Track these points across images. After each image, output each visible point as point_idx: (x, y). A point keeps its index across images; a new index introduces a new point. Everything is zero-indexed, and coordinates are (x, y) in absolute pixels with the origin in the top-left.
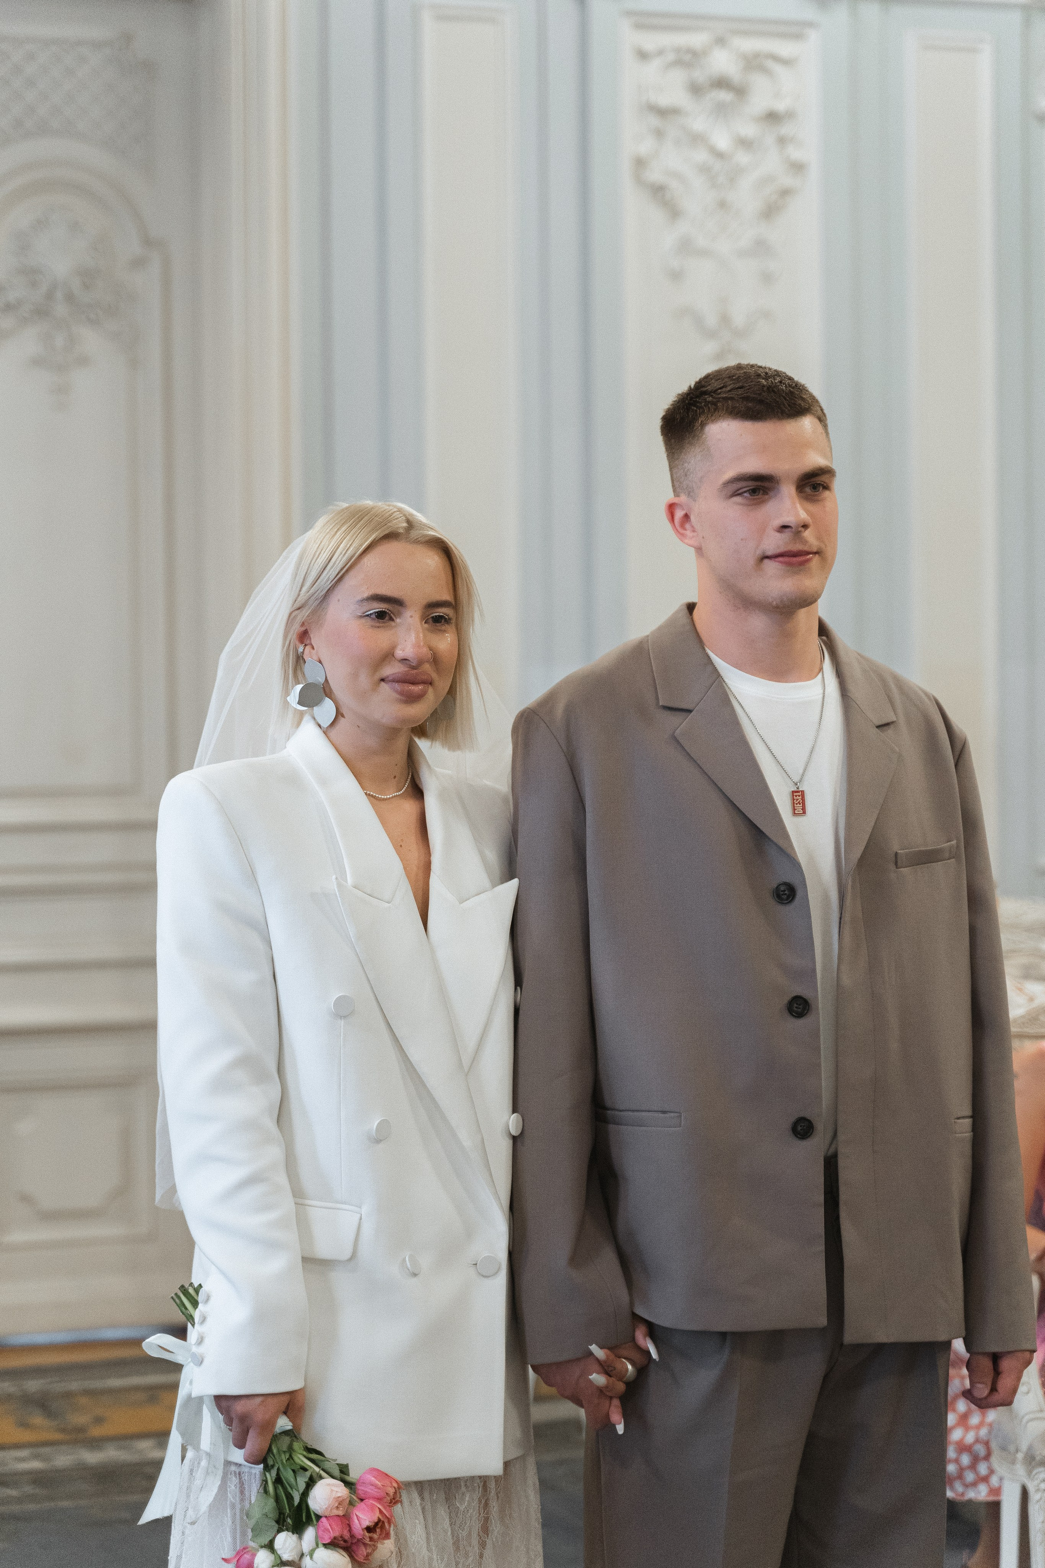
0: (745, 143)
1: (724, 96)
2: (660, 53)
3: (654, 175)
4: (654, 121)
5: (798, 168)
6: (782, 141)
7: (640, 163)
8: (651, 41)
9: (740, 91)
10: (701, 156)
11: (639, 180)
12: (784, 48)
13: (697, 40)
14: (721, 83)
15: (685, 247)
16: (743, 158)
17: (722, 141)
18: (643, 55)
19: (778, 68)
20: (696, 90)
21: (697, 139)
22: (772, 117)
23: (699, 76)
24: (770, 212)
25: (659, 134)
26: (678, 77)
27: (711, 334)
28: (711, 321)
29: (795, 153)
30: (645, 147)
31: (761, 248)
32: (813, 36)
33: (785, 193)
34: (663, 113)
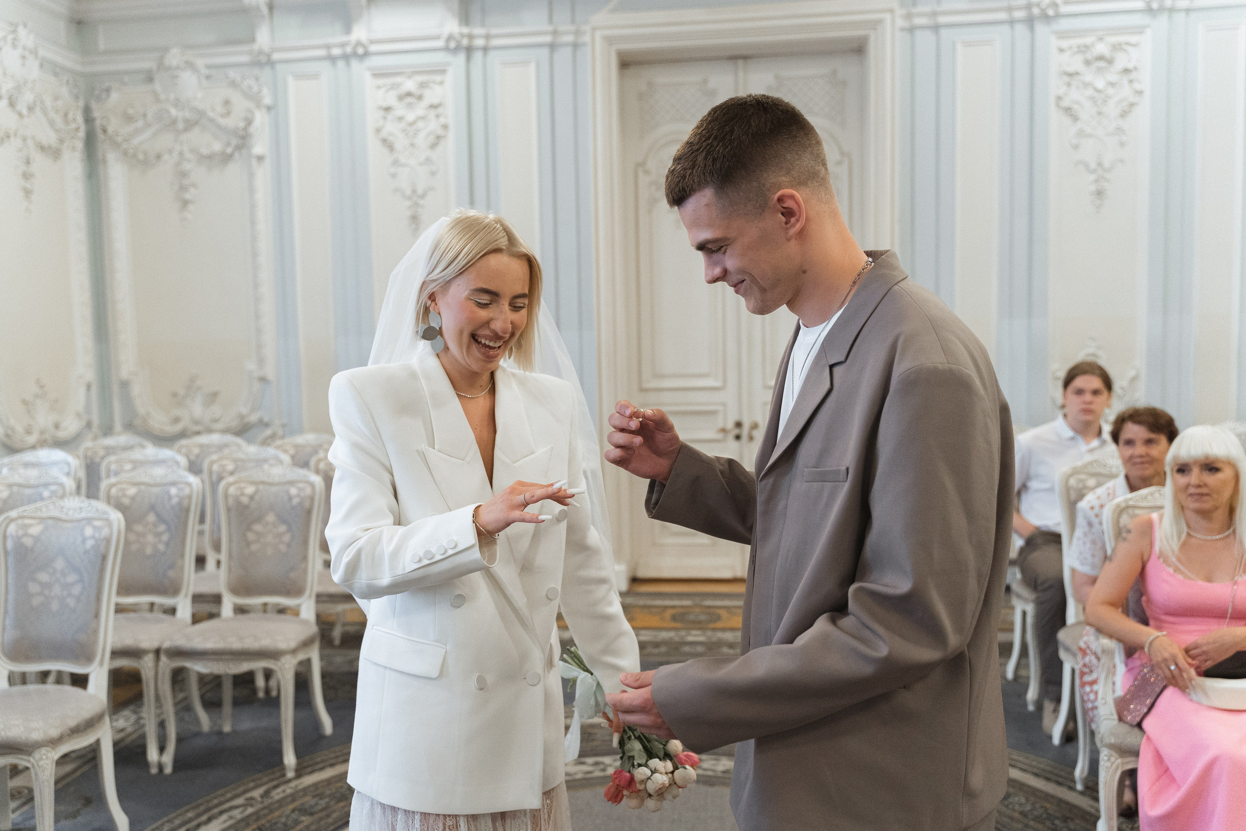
0: (1112, 84)
1: (1102, 64)
2: (1070, 48)
3: (1066, 103)
4: (1066, 79)
5: (1140, 93)
6: (1131, 81)
7: (1059, 98)
8: (1065, 44)
9: (1110, 61)
10: (1090, 92)
11: (1058, 105)
12: (1133, 39)
13: (1088, 40)
14: (1101, 58)
15: (1081, 133)
16: (1111, 91)
17: (1100, 84)
18: (1061, 50)
19: (1129, 48)
20: (1087, 63)
21: (1087, 85)
22: (1126, 71)
23: (1089, 56)
24: (1124, 114)
25: (1069, 85)
26: (1080, 58)
27: (1094, 171)
28: (1093, 165)
29: (1137, 86)
30: (1061, 92)
31: (1119, 130)
32: (1149, 32)
33: (1132, 105)
34: (1071, 75)
